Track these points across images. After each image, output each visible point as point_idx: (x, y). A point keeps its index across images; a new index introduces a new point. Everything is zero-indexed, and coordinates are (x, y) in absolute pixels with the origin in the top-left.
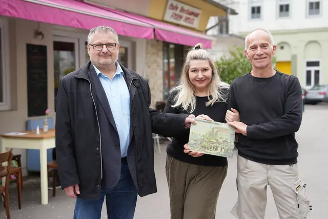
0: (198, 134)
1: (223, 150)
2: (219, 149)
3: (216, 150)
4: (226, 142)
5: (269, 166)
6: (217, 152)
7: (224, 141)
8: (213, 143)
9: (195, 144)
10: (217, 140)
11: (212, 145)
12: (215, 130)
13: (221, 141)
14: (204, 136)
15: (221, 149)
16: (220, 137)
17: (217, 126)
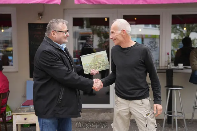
0: (87, 63)
1: (104, 66)
2: (101, 66)
3: (100, 68)
4: (104, 61)
5: (129, 101)
6: (101, 69)
7: (102, 62)
8: (97, 65)
9: (88, 69)
10: (99, 62)
11: (97, 66)
12: (96, 57)
13: (101, 62)
14: (91, 63)
15: (103, 66)
16: (99, 60)
17: (95, 55)
